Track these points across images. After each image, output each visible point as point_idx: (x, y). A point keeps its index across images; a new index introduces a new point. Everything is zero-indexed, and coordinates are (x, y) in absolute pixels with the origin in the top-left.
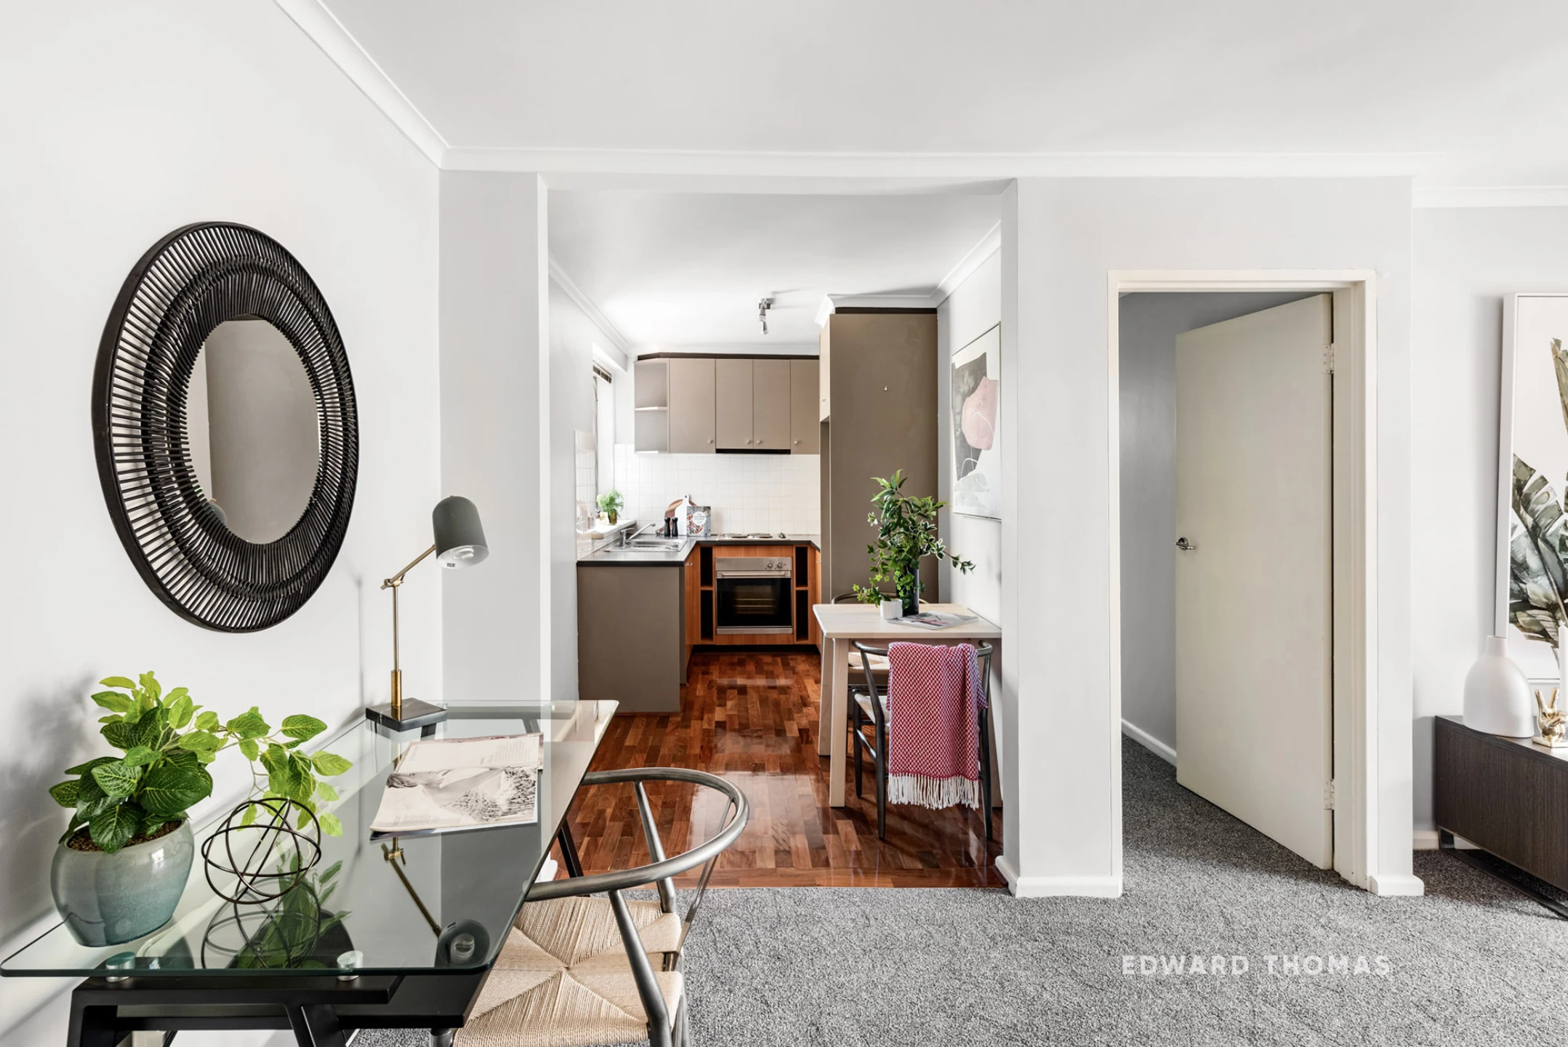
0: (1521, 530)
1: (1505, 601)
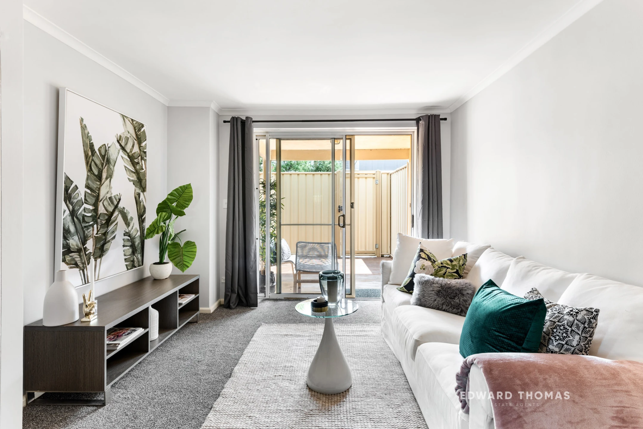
0: (67, 212)
1: (60, 250)
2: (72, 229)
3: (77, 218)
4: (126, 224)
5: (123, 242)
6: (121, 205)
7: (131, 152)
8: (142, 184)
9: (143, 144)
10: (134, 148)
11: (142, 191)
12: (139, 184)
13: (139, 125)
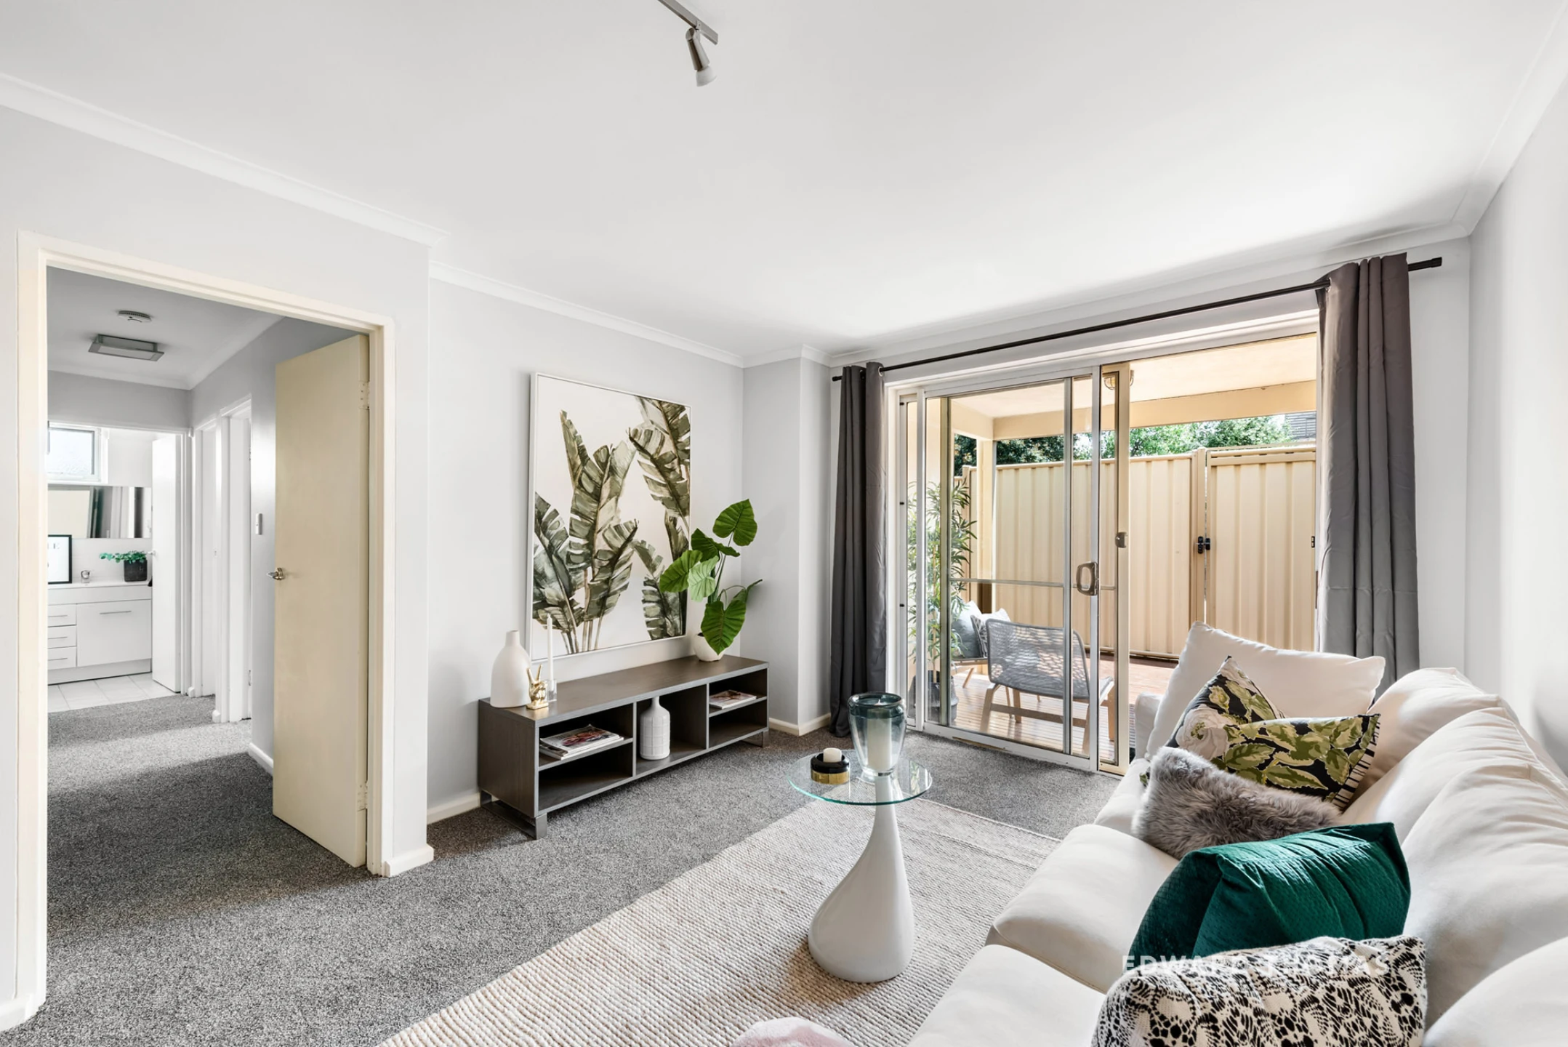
0: (541, 549)
1: (531, 602)
2: (549, 572)
3: (558, 557)
4: (648, 566)
5: (643, 595)
6: (637, 538)
7: (657, 452)
8: (681, 503)
9: (683, 439)
10: (665, 445)
11: (680, 515)
12: (674, 503)
13: (675, 408)
